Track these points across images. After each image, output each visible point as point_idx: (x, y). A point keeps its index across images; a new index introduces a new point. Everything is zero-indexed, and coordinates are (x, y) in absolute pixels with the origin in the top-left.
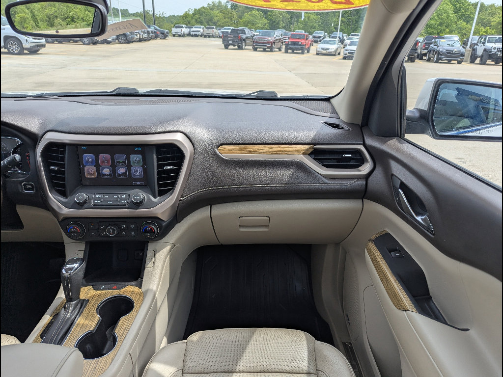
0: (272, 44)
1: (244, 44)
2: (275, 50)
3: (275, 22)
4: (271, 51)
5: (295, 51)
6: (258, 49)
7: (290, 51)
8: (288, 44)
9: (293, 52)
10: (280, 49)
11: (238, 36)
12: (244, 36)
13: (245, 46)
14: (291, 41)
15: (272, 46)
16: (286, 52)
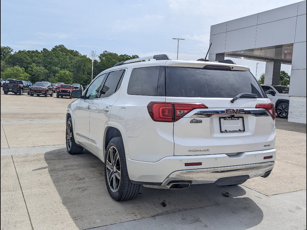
0: (46, 92)
1: (22, 91)
2: (48, 96)
3: (34, 75)
4: (46, 96)
5: (64, 97)
6: (34, 95)
7: (60, 96)
8: (59, 92)
9: (62, 97)
10: (51, 95)
11: (17, 86)
12: (21, 85)
13: (23, 92)
14: (61, 90)
15: (46, 93)
16: (58, 97)
